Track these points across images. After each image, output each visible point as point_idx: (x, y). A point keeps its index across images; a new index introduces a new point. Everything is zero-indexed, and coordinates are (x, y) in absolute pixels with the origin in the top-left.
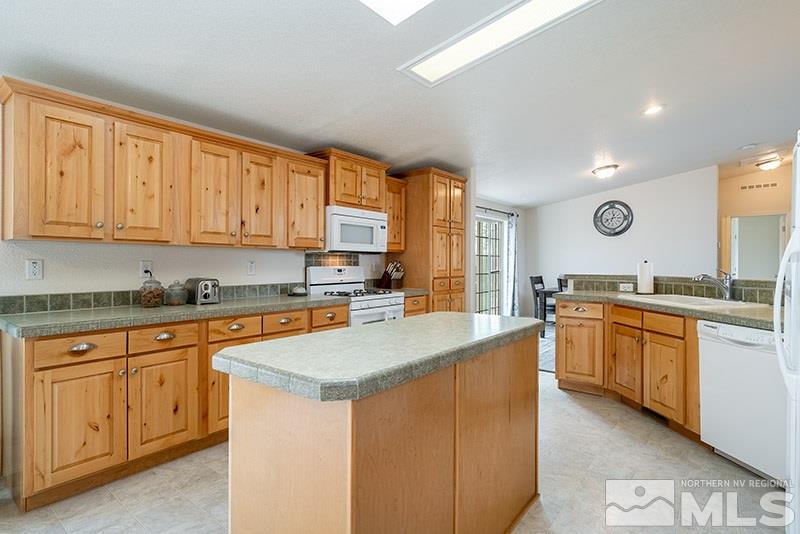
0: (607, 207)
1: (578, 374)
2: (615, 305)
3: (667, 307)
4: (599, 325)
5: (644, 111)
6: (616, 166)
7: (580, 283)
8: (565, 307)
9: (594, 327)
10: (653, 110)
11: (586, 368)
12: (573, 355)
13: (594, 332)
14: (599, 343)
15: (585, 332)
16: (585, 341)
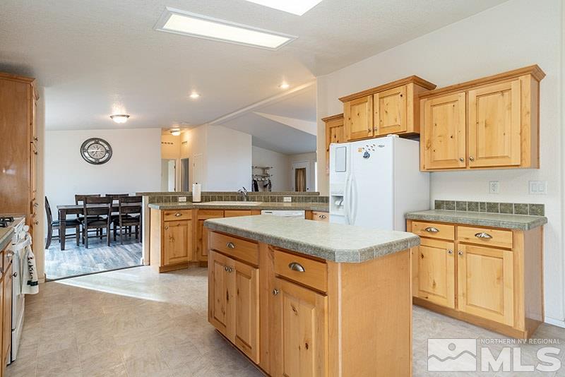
0: (93, 142)
1: (178, 257)
2: (200, 209)
3: (242, 206)
4: (189, 223)
5: (190, 95)
6: (128, 116)
7: (154, 198)
8: (168, 214)
9: (187, 225)
10: (194, 96)
11: (182, 253)
12: (174, 246)
13: (187, 228)
14: (190, 234)
15: (182, 229)
16: (181, 235)
